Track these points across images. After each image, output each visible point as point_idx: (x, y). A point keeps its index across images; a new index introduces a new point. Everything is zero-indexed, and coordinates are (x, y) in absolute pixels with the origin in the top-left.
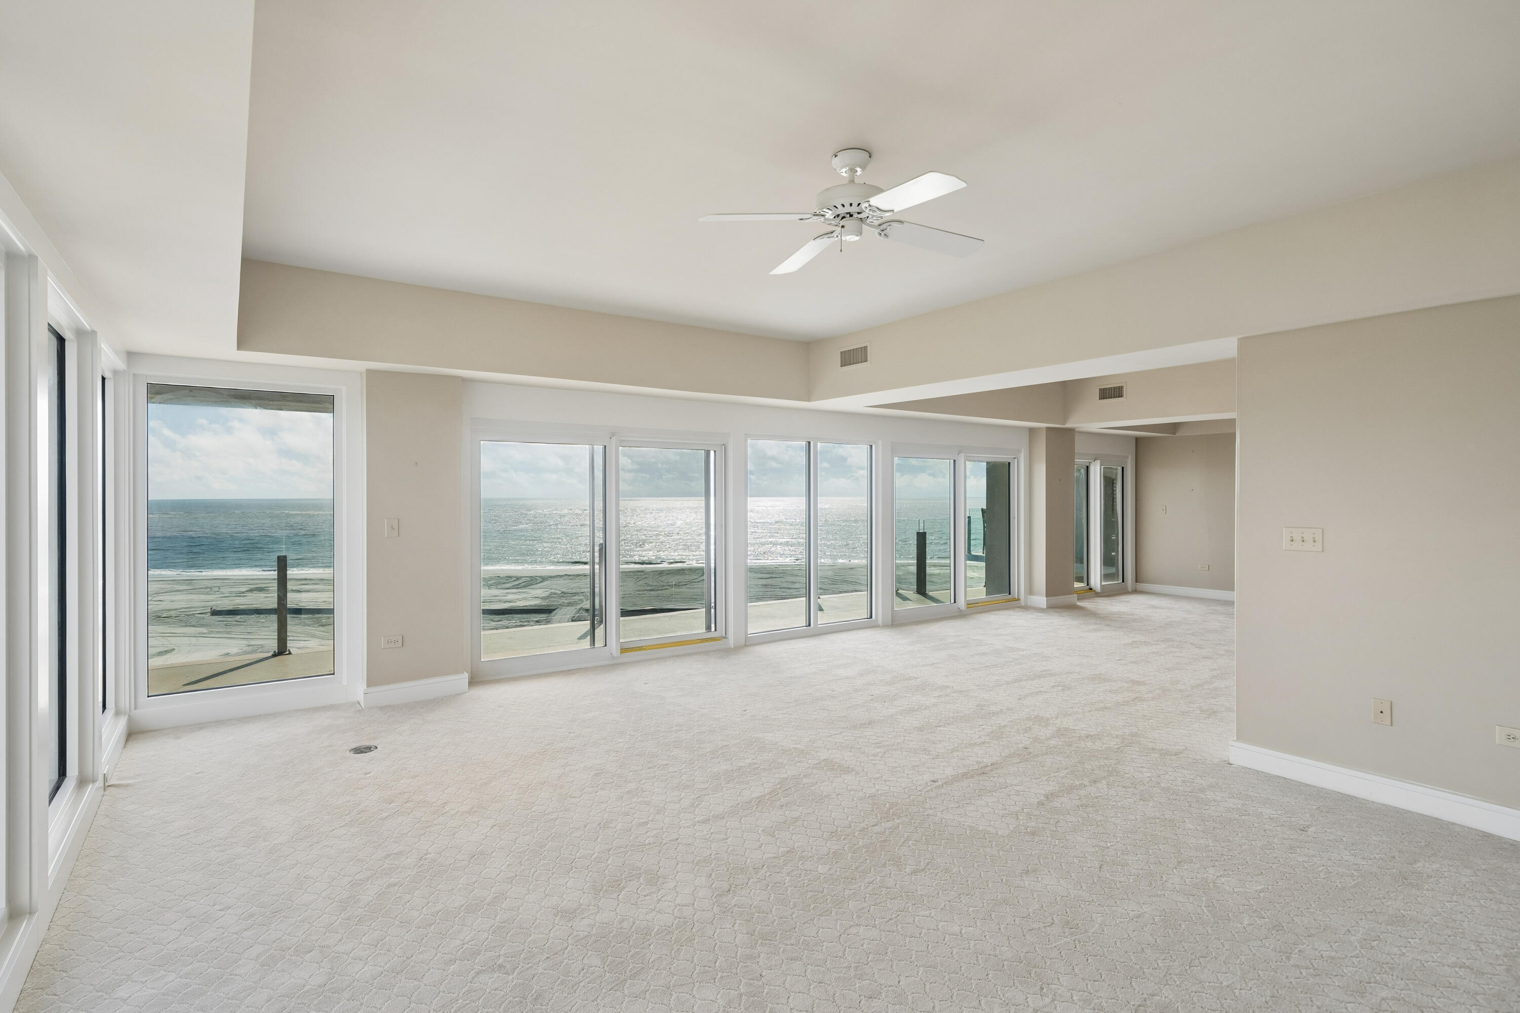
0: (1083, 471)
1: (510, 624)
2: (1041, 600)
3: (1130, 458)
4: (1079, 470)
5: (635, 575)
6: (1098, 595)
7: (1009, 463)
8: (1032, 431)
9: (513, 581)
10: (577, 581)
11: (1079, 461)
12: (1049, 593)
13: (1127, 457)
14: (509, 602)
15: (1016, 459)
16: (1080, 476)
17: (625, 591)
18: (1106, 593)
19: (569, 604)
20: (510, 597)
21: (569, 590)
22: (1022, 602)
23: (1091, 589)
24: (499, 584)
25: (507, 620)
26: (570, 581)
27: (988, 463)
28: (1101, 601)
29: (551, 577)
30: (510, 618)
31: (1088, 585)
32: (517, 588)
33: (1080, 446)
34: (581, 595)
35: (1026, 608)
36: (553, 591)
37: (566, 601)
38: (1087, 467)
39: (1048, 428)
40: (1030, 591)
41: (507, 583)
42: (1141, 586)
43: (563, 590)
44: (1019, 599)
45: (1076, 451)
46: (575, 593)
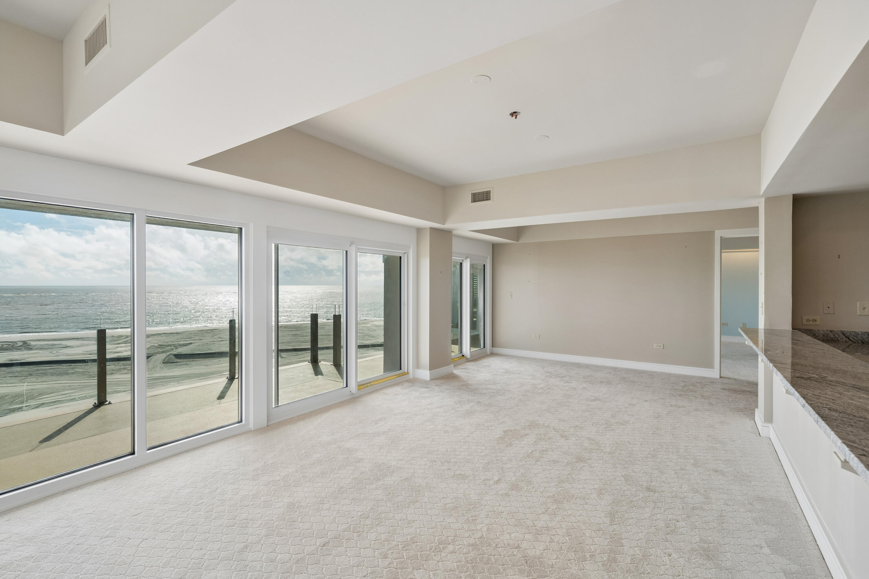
0: (458, 267)
1: (116, 368)
2: (425, 374)
3: (489, 259)
4: (455, 266)
5: (212, 332)
6: (469, 360)
7: (400, 257)
8: (419, 230)
9: (124, 338)
10: (170, 337)
11: (456, 259)
12: (433, 366)
13: (487, 258)
14: (118, 353)
15: (406, 254)
16: (456, 271)
17: (204, 342)
18: (474, 359)
19: (162, 352)
20: (119, 349)
21: (164, 343)
22: (411, 376)
23: (463, 356)
24: (112, 341)
25: (114, 365)
26: (166, 337)
27: (384, 256)
28: (470, 367)
29: (152, 335)
30: (117, 364)
31: (461, 353)
32: (126, 343)
33: (457, 246)
34: (172, 346)
35: (414, 382)
36: (152, 344)
37: (161, 350)
38: (461, 263)
39: (432, 229)
40: (418, 365)
41: (118, 340)
42: (496, 350)
43: (160, 343)
44: (408, 373)
45: (453, 251)
46: (168, 345)
